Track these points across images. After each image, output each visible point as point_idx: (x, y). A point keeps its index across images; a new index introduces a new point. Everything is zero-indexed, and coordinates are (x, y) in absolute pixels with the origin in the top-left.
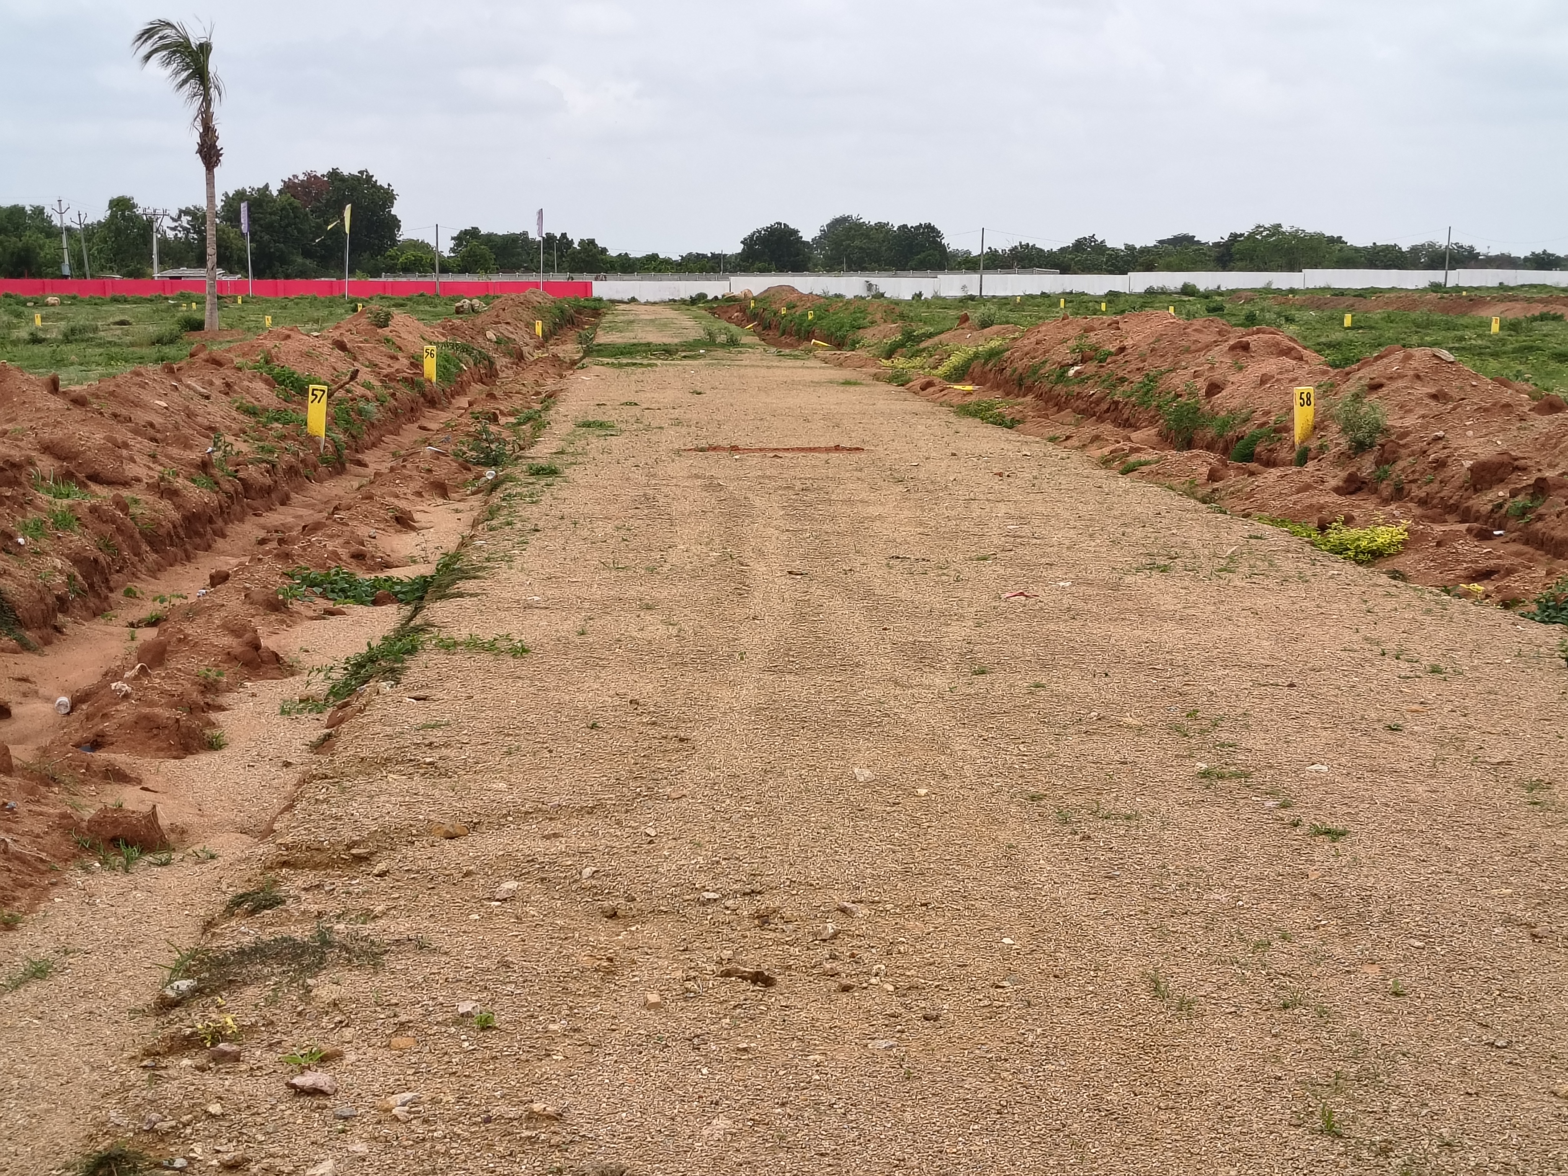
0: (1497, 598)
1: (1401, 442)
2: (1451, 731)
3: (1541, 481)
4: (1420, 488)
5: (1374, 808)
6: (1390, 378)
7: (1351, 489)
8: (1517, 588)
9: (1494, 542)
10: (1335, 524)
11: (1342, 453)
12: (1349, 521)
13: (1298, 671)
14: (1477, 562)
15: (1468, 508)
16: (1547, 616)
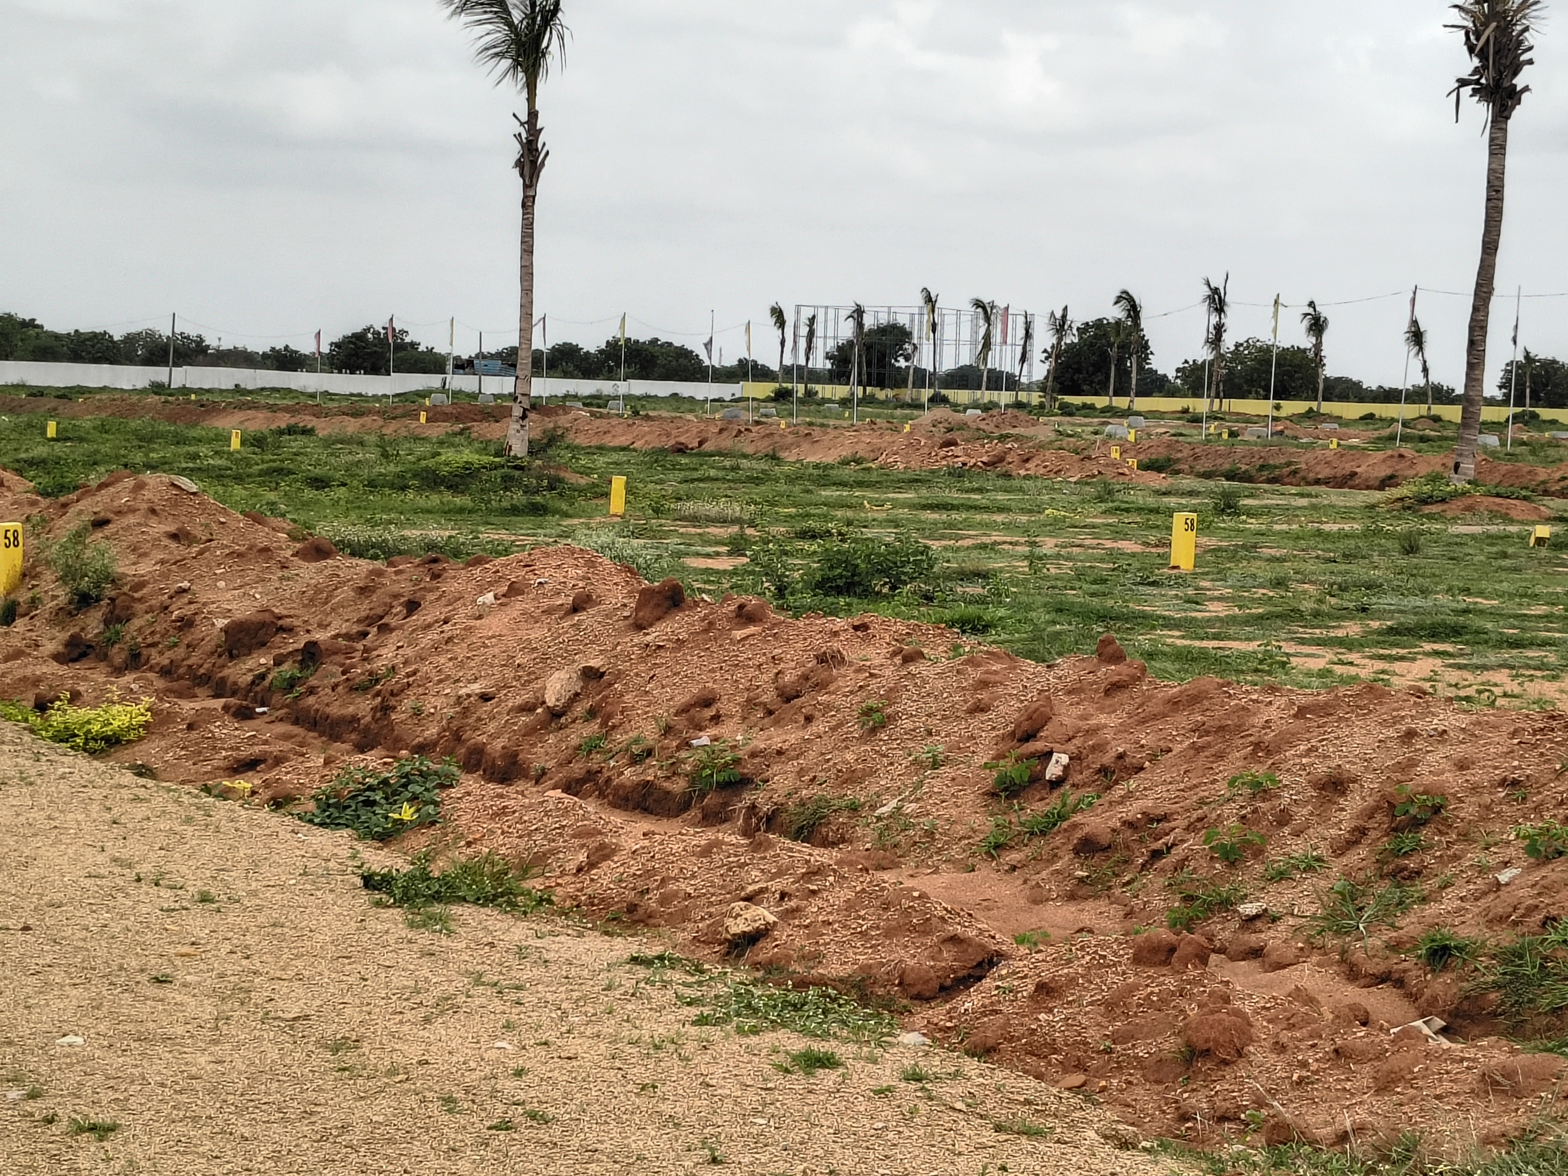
0: (265, 794)
1: (136, 595)
2: (232, 979)
3: (312, 645)
4: (161, 653)
5: (148, 1089)
6: (119, 513)
7: (75, 655)
8: (290, 781)
9: (257, 722)
10: (59, 703)
11: (61, 609)
12: (75, 697)
13: (32, 906)
14: (238, 749)
15: (222, 678)
16: (329, 817)
